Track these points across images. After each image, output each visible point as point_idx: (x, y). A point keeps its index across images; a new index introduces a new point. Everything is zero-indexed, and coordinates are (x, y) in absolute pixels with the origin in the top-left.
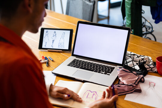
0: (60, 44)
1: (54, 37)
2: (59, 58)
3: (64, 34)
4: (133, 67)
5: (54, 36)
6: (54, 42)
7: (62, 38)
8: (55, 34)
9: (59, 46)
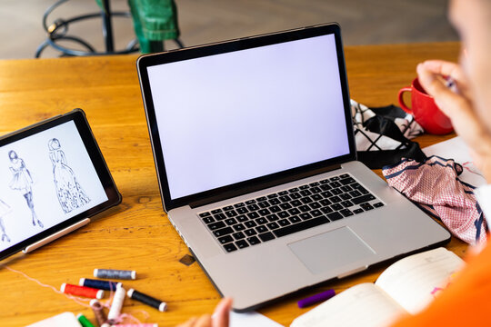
0: (64, 197)
1: (21, 177)
2: (155, 252)
3: (55, 145)
4: (374, 149)
5: (17, 175)
6: (34, 201)
7: (59, 165)
8: (17, 165)
9: (64, 204)
